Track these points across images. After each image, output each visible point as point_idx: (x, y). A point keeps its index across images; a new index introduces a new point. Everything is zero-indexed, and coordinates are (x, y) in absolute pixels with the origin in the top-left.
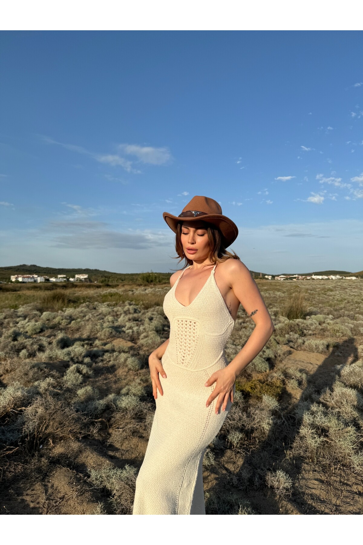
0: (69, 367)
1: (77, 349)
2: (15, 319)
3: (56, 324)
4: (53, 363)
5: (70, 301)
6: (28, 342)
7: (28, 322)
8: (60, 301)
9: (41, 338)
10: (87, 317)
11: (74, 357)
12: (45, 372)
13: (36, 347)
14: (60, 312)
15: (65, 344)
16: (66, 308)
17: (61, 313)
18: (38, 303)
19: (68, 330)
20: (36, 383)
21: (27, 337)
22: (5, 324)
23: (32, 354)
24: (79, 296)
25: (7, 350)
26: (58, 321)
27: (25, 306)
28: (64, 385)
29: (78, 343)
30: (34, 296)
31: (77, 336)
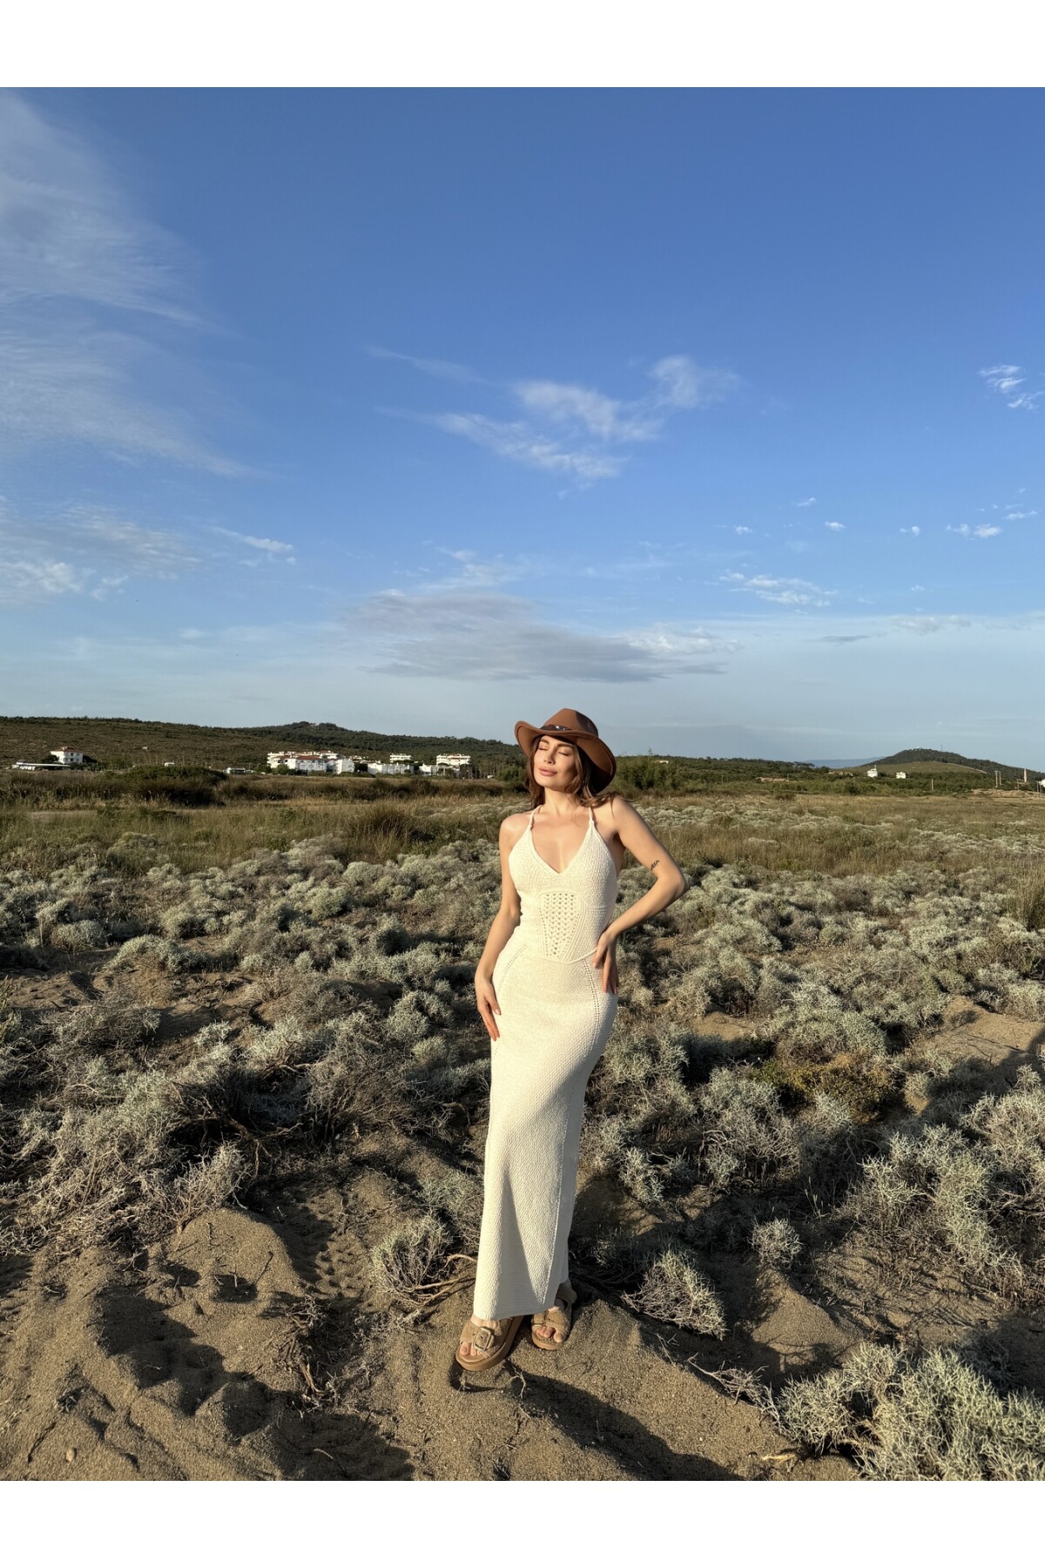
0: (401, 997)
1: (422, 958)
2: (281, 877)
3: (377, 896)
4: (368, 987)
5: (415, 834)
6: (314, 935)
7: (314, 885)
8: (392, 835)
9: (343, 927)
10: (453, 884)
11: (413, 976)
12: (350, 1002)
13: (330, 947)
14: (389, 863)
15: (395, 943)
16: (406, 853)
17: (391, 867)
18: (336, 837)
19: (406, 912)
20: (331, 1024)
21: (310, 924)
22: (259, 890)
23: (322, 965)
24: (441, 819)
25: (268, 950)
26: (382, 888)
27: (304, 844)
28: (386, 1032)
29: (425, 945)
30: (326, 815)
31: (425, 928)
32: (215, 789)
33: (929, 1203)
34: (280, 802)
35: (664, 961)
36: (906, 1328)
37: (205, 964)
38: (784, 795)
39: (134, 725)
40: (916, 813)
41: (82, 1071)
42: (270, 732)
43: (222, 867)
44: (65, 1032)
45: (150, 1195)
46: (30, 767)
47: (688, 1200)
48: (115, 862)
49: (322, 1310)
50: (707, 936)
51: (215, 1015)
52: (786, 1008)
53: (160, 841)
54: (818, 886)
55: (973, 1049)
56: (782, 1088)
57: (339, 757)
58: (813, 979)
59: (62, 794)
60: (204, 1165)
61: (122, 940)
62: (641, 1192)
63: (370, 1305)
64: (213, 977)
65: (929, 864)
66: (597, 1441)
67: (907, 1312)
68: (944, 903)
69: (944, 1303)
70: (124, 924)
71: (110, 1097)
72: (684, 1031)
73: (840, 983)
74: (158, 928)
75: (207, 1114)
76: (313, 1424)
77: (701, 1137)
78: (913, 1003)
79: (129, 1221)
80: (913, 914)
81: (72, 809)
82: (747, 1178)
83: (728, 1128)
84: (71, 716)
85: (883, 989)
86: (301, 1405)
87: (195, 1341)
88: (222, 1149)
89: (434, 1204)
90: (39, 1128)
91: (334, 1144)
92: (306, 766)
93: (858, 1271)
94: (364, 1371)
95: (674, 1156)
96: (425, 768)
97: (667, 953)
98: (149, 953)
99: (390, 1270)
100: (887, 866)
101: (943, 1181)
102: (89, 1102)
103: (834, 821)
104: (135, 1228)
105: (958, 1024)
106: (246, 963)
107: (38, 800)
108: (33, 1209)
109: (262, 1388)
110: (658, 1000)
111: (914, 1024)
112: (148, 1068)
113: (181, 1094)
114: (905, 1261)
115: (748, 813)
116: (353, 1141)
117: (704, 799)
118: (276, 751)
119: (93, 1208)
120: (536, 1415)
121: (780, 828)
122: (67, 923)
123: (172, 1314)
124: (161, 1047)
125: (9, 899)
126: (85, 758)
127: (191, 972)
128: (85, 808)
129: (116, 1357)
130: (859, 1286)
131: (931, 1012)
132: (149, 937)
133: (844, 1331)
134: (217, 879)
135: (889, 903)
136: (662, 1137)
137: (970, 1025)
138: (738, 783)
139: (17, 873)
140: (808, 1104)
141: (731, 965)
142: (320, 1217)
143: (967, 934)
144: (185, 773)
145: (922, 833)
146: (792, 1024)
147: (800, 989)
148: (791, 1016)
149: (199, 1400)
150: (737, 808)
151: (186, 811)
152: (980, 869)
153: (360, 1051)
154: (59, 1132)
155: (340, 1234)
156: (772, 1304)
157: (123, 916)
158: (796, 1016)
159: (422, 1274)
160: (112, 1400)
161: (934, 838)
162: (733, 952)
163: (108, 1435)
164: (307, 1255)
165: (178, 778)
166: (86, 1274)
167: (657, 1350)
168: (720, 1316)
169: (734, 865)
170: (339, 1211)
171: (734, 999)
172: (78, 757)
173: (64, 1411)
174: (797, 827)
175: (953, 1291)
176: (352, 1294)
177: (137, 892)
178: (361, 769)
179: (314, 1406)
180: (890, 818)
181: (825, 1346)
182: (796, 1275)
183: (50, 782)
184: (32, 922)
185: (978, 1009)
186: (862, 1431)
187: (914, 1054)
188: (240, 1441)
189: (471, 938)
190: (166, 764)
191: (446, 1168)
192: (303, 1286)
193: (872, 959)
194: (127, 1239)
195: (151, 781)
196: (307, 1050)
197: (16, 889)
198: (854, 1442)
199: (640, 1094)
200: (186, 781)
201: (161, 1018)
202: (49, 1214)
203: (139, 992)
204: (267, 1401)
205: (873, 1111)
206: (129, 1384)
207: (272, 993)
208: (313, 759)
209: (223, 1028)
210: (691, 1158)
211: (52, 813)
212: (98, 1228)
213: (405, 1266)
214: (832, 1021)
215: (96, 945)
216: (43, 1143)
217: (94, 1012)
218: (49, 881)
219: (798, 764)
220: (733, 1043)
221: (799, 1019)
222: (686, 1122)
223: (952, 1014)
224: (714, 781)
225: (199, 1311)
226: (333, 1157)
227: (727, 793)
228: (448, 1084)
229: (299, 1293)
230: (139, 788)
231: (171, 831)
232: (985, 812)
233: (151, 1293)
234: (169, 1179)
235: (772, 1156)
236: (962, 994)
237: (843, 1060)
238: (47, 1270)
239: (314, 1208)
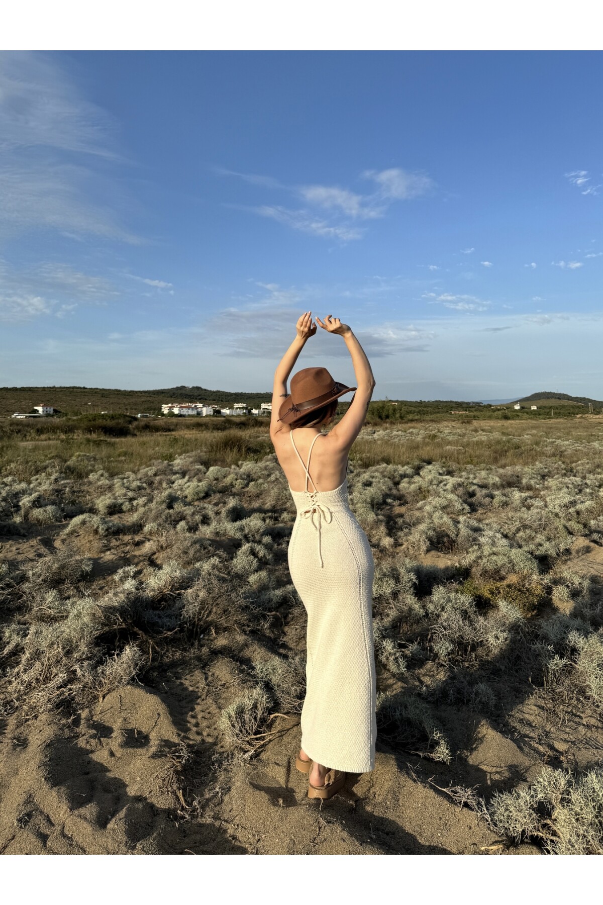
0: (241, 547)
1: (254, 523)
2: (169, 477)
3: (227, 487)
4: (221, 541)
5: (249, 450)
6: (188, 510)
7: (188, 481)
8: (235, 450)
9: (206, 505)
10: (273, 478)
11: (248, 534)
12: (209, 551)
13: (198, 518)
14: (233, 467)
15: (237, 515)
16: (244, 461)
17: (235, 469)
18: (202, 453)
19: (244, 495)
20: (198, 565)
21: (186, 504)
22: (156, 485)
23: (193, 529)
24: (264, 440)
25: (160, 520)
26: (230, 482)
27: (183, 457)
28: (232, 569)
29: (256, 515)
30: (196, 440)
31: (256, 505)
32: (130, 426)
33: (573, 667)
34: (169, 433)
35: (400, 521)
36: (566, 752)
37: (122, 530)
38: (466, 421)
39: (83, 390)
40: (544, 429)
41: (43, 599)
42: (163, 393)
43: (134, 472)
44: (33, 575)
45: (82, 678)
46: (21, 417)
47: (423, 671)
48: (70, 470)
49: (191, 752)
50: (425, 505)
51: (127, 561)
52: (476, 547)
53: (97, 457)
54: (490, 473)
55: (591, 569)
56: (476, 597)
57: (204, 406)
58: (491, 529)
59: (40, 431)
60: (116, 658)
61: (71, 516)
62: (393, 667)
63: (222, 747)
64: (127, 538)
65: (554, 458)
66: (371, 838)
67: (566, 741)
68: (565, 481)
69: (589, 735)
70: (73, 507)
71: (61, 615)
72: (415, 563)
73: (507, 531)
74: (94, 509)
75: (119, 625)
76: (184, 831)
77: (428, 630)
78: (553, 542)
79: (69, 695)
80: (547, 488)
81: (46, 440)
82: (458, 655)
83: (445, 624)
84: (46, 386)
85: (533, 534)
86: (177, 818)
87: (110, 775)
88: (127, 647)
89: (262, 678)
90: (15, 635)
91: (199, 641)
92: (185, 412)
93: (532, 715)
94: (218, 792)
95: (412, 643)
96: (255, 411)
97: (401, 516)
98: (88, 524)
99: (233, 726)
100: (529, 460)
101: (582, 653)
102: (47, 618)
103: (496, 435)
104: (73, 699)
105: (580, 554)
106: (146, 529)
107: (25, 435)
108: (9, 688)
109: (152, 806)
110: (397, 544)
111: (554, 555)
112: (85, 595)
113: (102, 612)
114: (561, 707)
115: (445, 432)
116: (212, 638)
117: (419, 425)
118: (167, 403)
119: (46, 687)
120: (330, 822)
121: (465, 440)
122: (38, 507)
123: (95, 757)
124: (93, 582)
125: (4, 494)
126: (55, 411)
127: (114, 535)
128: (53, 439)
129: (55, 789)
130: (534, 725)
131: (564, 548)
132: (87, 514)
133: (527, 756)
134: (131, 479)
135: (532, 482)
136: (404, 630)
137: (588, 554)
138: (438, 415)
139: (10, 478)
140: (493, 607)
141: (441, 522)
142: (191, 689)
143: (582, 499)
144: (113, 417)
145: (548, 441)
146: (480, 557)
147: (484, 536)
148: (480, 552)
149: (110, 817)
150: (439, 430)
151: (113, 440)
152: (585, 460)
153: (215, 582)
154: (27, 638)
155: (203, 700)
156: (479, 739)
157: (73, 503)
158: (482, 552)
159: (254, 728)
160: (53, 819)
161: (556, 443)
162: (441, 514)
163: (49, 844)
164: (183, 714)
165: (108, 420)
166: (40, 731)
167: (407, 773)
168: (447, 749)
169: (439, 463)
170: (202, 684)
171: (444, 543)
172: (51, 410)
173: (21, 827)
174: (474, 439)
175: (594, 726)
176: (210, 740)
177: (83, 488)
178: (217, 413)
179: (185, 818)
180: (529, 432)
181: (515, 766)
182: (494, 718)
183: (33, 424)
184: (17, 507)
185: (592, 544)
186: (545, 826)
187: (556, 573)
188: (136, 845)
189: (285, 510)
190: (103, 413)
191: (269, 654)
192: (179, 735)
193: (526, 516)
194: (68, 707)
195: (93, 423)
196: (183, 582)
197: (8, 488)
198: (540, 834)
199: (389, 603)
200: (113, 422)
201: (93, 564)
202: (19, 691)
203: (82, 549)
204: (155, 815)
205: (533, 610)
206: (64, 807)
207: (162, 547)
208: (189, 407)
209: (132, 569)
210: (423, 643)
211: (33, 443)
212: (49, 700)
213: (243, 723)
214: (504, 555)
215: (56, 520)
216: (17, 645)
217: (51, 561)
218: (29, 483)
219: (474, 403)
220: (444, 569)
221: (485, 554)
222: (418, 621)
223: (577, 548)
224: (424, 414)
225: (112, 754)
226: (198, 649)
227: (432, 421)
228: (270, 600)
229: (176, 740)
230: (85, 427)
231: (104, 451)
232: (584, 428)
233: (81, 743)
234: (94, 667)
235: (473, 641)
236: (582, 536)
237: (513, 579)
238: (16, 728)
239: (187, 683)
